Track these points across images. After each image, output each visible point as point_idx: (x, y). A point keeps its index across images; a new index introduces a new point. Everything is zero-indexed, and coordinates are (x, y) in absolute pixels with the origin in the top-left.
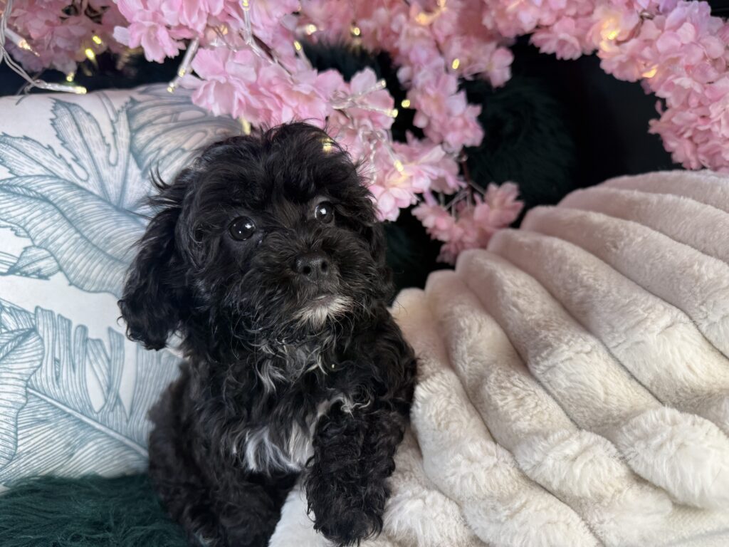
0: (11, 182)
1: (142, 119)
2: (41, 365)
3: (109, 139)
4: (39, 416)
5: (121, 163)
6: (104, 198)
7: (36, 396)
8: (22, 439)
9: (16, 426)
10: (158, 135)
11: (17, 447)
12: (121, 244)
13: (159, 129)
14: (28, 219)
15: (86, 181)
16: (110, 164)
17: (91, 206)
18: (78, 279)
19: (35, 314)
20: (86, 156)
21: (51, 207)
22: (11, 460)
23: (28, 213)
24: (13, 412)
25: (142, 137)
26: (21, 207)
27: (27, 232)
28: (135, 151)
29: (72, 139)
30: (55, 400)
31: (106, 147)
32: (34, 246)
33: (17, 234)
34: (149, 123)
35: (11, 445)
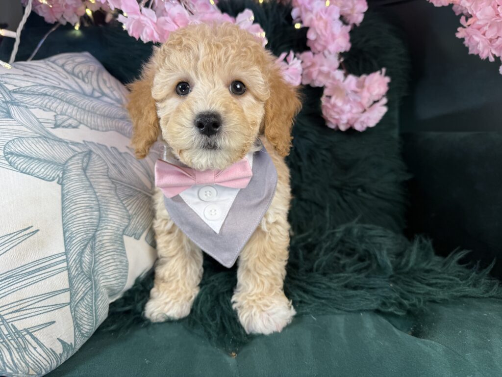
0: (21, 90)
2: (108, 168)
4: (127, 193)
6: (74, 91)
7: (118, 183)
8: (128, 206)
9: (119, 199)
11: (128, 211)
12: (101, 109)
14: (45, 103)
15: (60, 84)
17: (71, 95)
18: (92, 127)
19: (85, 144)
21: (52, 98)
22: (130, 220)
23: (42, 101)
24: (113, 192)
25: (68, 68)
26: (36, 99)
27: (49, 109)
28: (71, 73)
30: (128, 184)
32: (58, 114)
33: (44, 110)
35: (124, 211)
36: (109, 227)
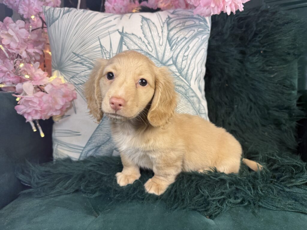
1: (172, 25)
3: (160, 34)
5: (164, 44)
6: (157, 59)
10: (177, 32)
13: (177, 29)
15: (152, 52)
16: (160, 45)
20: (152, 42)
25: (172, 33)
28: (169, 39)
29: (148, 34)
31: (159, 38)
34: (175, 27)
36: (110, 145)
